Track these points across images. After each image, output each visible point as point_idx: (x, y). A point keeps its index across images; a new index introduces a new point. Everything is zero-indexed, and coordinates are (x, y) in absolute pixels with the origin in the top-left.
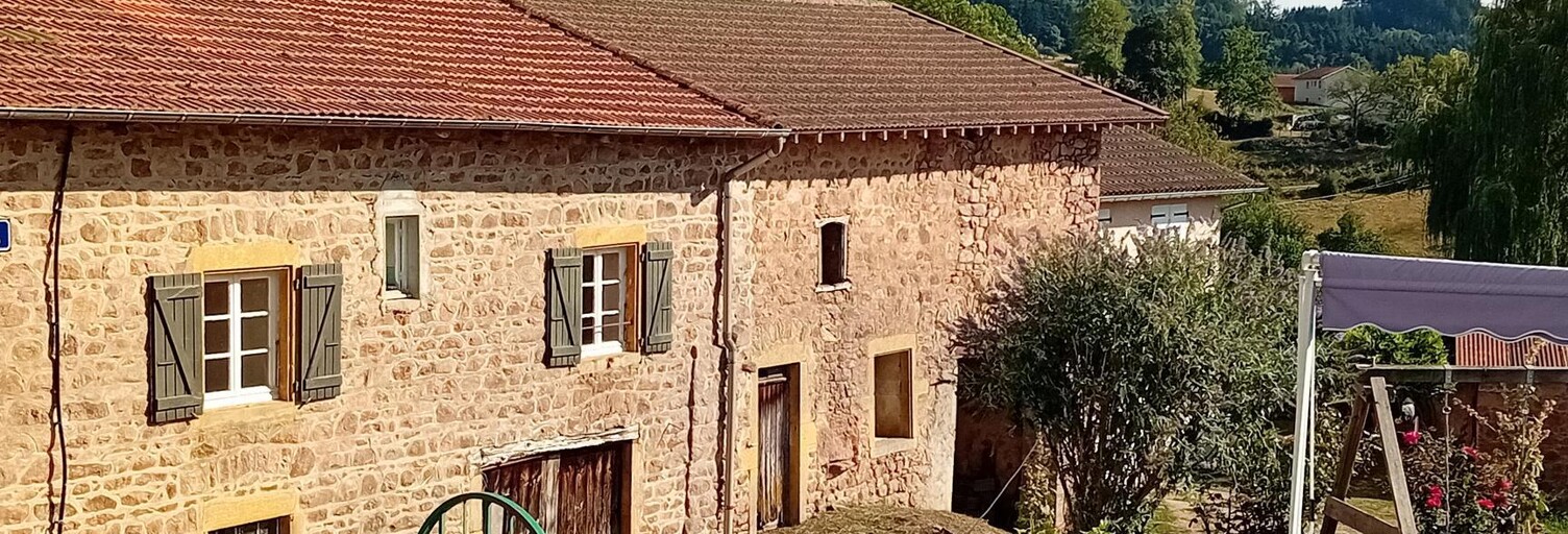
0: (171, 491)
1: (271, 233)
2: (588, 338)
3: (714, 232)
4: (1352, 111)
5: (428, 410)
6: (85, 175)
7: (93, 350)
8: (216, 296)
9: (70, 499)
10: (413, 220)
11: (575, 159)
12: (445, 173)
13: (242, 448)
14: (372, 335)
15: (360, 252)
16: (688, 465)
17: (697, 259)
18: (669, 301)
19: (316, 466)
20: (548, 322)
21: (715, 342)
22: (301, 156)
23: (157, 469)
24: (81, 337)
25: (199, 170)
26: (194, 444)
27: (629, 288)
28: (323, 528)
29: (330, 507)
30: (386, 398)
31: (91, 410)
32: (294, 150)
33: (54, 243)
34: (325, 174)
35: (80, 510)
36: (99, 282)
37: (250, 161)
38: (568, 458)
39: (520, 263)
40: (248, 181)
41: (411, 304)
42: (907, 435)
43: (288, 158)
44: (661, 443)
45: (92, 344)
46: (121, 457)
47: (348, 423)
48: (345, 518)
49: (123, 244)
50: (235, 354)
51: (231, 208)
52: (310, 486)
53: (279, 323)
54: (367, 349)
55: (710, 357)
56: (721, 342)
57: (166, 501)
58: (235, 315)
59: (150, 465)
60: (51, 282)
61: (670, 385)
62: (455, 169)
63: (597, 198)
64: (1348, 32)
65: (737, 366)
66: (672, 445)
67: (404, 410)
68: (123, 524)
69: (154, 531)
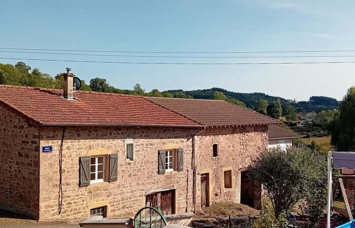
0: (83, 201)
1: (104, 148)
2: (167, 168)
3: (191, 146)
4: (313, 121)
5: (135, 183)
6: (68, 137)
7: (68, 172)
8: (93, 160)
9: (63, 203)
10: (132, 145)
11: (164, 132)
12: (138, 135)
13: (98, 192)
14: (124, 168)
15: (122, 151)
16: (187, 194)
17: (188, 152)
18: (183, 160)
19: (112, 195)
20: (159, 165)
21: (192, 169)
23: (81, 196)
24: (66, 169)
25: (90, 135)
26: (88, 191)
27: (175, 158)
28: (113, 208)
29: (115, 204)
30: (126, 181)
31: (67, 184)
32: (109, 131)
33: (61, 150)
34: (115, 136)
35: (65, 205)
36: (70, 158)
37: (100, 133)
38: (163, 193)
39: (153, 153)
40: (100, 137)
41: (132, 162)
42: (231, 187)
44: (181, 190)
46: (73, 194)
47: (119, 186)
48: (118, 206)
49: (75, 150)
50: (97, 172)
51: (96, 143)
52: (111, 199)
53: (105, 166)
54: (123, 171)
55: (191, 172)
57: (82, 203)
58: (97, 164)
59: (79, 195)
60: (60, 158)
61: (183, 178)
62: (140, 134)
63: (168, 140)
65: (197, 173)
67: (130, 183)
68: (73, 208)
69: (80, 209)
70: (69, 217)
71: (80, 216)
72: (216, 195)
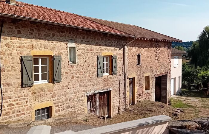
0: (27, 102)
1: (47, 49)
2: (104, 72)
3: (123, 55)
5: (77, 85)
7: (8, 71)
8: (36, 61)
9: (4, 104)
10: (74, 48)
11: (102, 40)
12: (80, 40)
13: (42, 93)
14: (67, 70)
15: (65, 54)
16: (119, 95)
17: (120, 59)
18: (116, 66)
19: (57, 96)
20: (98, 69)
21: (123, 74)
22: (53, 33)
23: (24, 97)
24: (6, 68)
25: (32, 34)
26: (32, 92)
27: (110, 64)
28: (58, 109)
29: (59, 104)
30: (70, 82)
31: (8, 85)
34: (58, 38)
35: (6, 107)
36: (10, 56)
37: (43, 33)
38: (101, 94)
39: (93, 58)
40: (42, 37)
41: (74, 65)
42: (149, 89)
43: (50, 33)
44: (115, 91)
45: (8, 70)
46: (15, 95)
47: (63, 88)
48: (62, 106)
49: (15, 48)
50: (40, 73)
51: (39, 43)
52: (56, 100)
53: (49, 67)
54: (66, 73)
56: (124, 73)
57: (26, 104)
58: (40, 65)
59: (22, 96)
61: (116, 81)
62: (82, 39)
63: (105, 47)
65: (126, 78)
66: (117, 91)
67: (73, 85)
68: (16, 109)
69: (23, 110)
70: (11, 119)
71: (23, 118)
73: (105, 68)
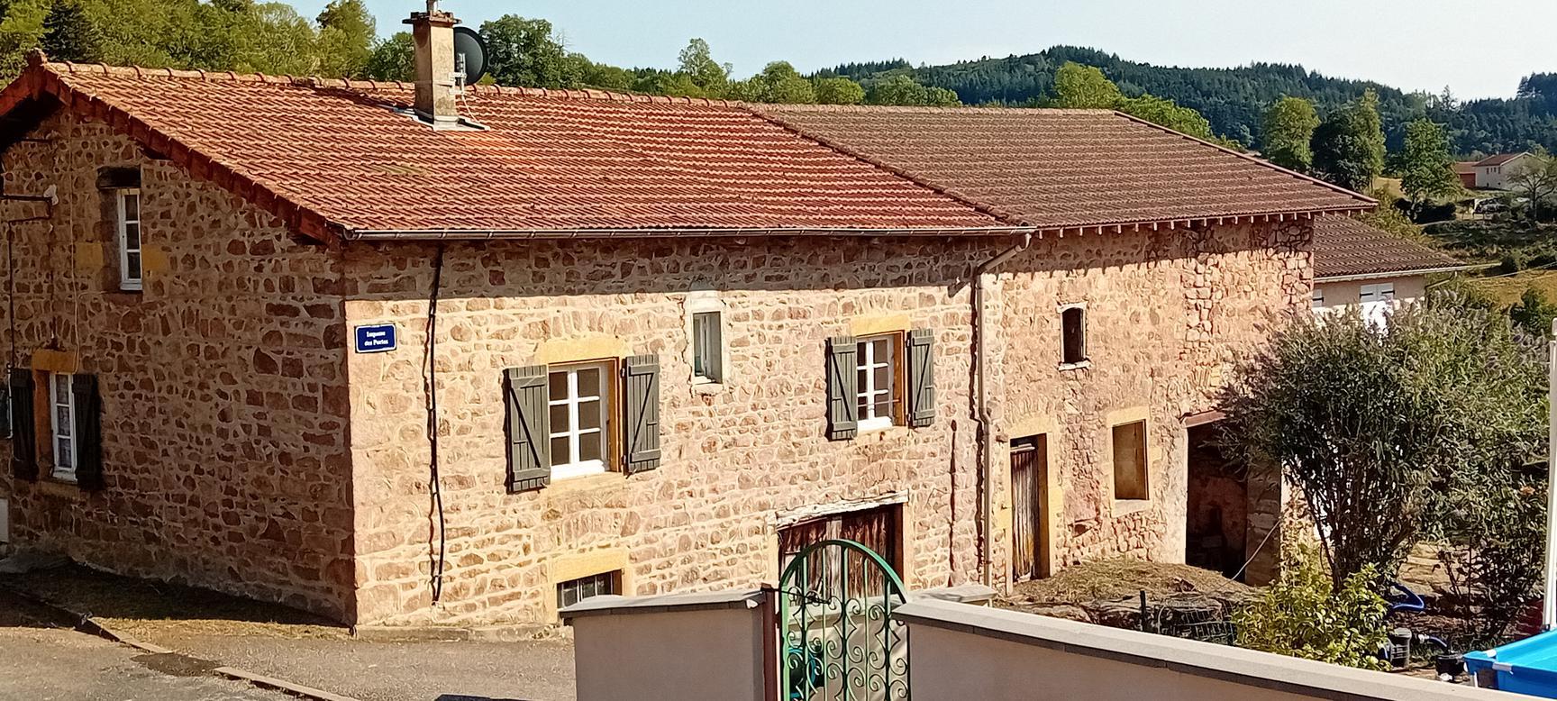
0: (526, 549)
1: (601, 330)
2: (863, 414)
3: (969, 319)
4: (1531, 194)
5: (731, 479)
6: (454, 285)
7: (462, 431)
8: (558, 384)
9: (447, 556)
10: (715, 315)
11: (849, 259)
12: (741, 275)
13: (582, 512)
14: (683, 415)
15: (673, 344)
16: (951, 525)
17: (954, 344)
18: (931, 381)
19: (642, 527)
20: (829, 401)
21: (972, 416)
22: (623, 264)
23: (515, 531)
24: (453, 421)
25: (542, 278)
26: (544, 509)
27: (896, 370)
28: (648, 581)
29: (654, 562)
30: (696, 468)
31: (462, 482)
32: (618, 259)
33: (430, 343)
34: (643, 278)
35: (455, 566)
36: (465, 373)
37: (583, 269)
38: (849, 519)
39: (805, 350)
40: (582, 286)
41: (716, 388)
42: (1143, 496)
43: (613, 266)
44: (928, 506)
45: (462, 427)
46: (487, 520)
47: (666, 491)
48: (666, 572)
49: (484, 342)
50: (574, 433)
51: (568, 310)
52: (637, 544)
53: (608, 406)
54: (681, 427)
55: (968, 429)
56: (977, 416)
57: (522, 558)
58: (573, 400)
59: (509, 527)
60: (428, 375)
61: (934, 455)
62: (749, 270)
63: (868, 292)
64: (1523, 121)
65: (992, 437)
67: (711, 478)
68: (489, 577)
69: (514, 583)
70: (472, 615)
71: (514, 613)
72: (1080, 529)
73: (870, 393)
